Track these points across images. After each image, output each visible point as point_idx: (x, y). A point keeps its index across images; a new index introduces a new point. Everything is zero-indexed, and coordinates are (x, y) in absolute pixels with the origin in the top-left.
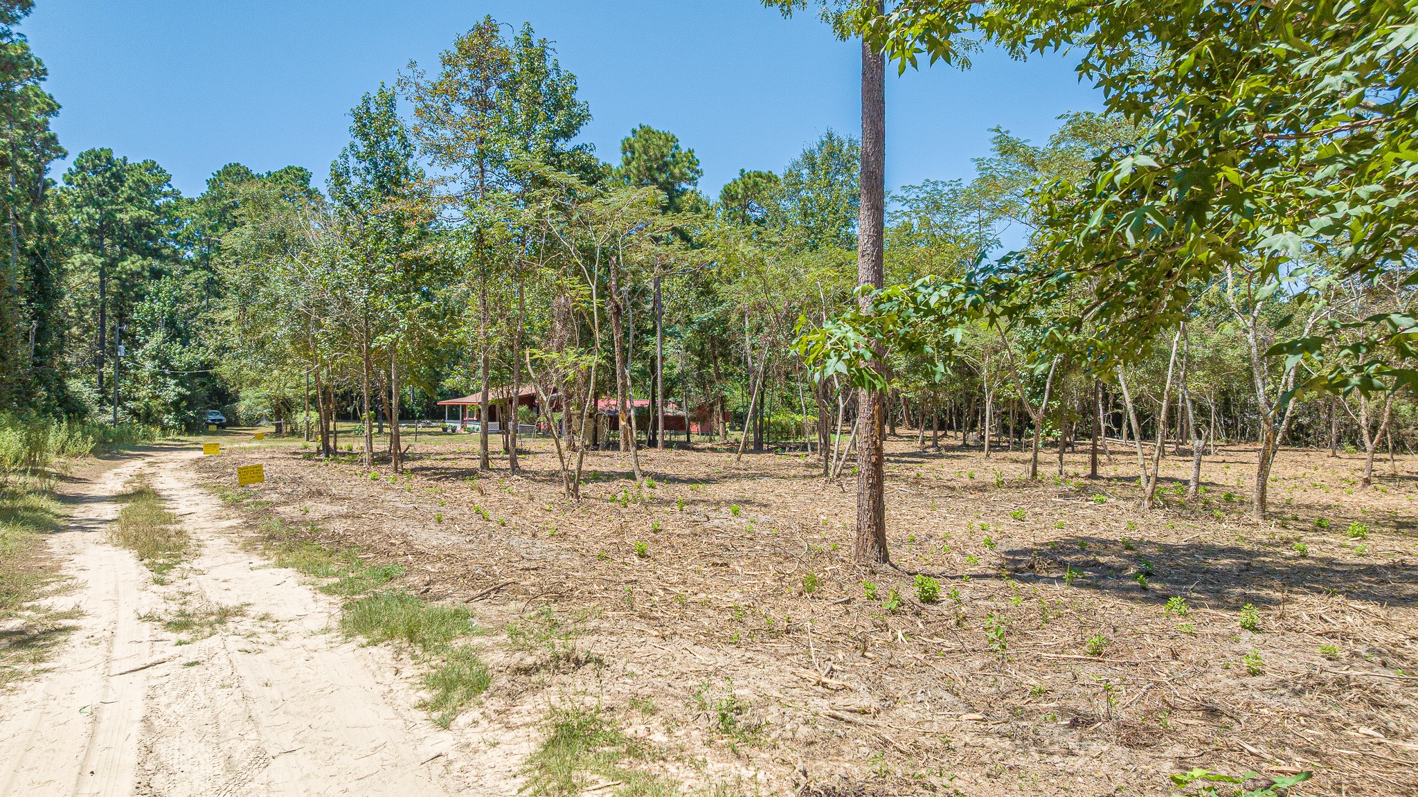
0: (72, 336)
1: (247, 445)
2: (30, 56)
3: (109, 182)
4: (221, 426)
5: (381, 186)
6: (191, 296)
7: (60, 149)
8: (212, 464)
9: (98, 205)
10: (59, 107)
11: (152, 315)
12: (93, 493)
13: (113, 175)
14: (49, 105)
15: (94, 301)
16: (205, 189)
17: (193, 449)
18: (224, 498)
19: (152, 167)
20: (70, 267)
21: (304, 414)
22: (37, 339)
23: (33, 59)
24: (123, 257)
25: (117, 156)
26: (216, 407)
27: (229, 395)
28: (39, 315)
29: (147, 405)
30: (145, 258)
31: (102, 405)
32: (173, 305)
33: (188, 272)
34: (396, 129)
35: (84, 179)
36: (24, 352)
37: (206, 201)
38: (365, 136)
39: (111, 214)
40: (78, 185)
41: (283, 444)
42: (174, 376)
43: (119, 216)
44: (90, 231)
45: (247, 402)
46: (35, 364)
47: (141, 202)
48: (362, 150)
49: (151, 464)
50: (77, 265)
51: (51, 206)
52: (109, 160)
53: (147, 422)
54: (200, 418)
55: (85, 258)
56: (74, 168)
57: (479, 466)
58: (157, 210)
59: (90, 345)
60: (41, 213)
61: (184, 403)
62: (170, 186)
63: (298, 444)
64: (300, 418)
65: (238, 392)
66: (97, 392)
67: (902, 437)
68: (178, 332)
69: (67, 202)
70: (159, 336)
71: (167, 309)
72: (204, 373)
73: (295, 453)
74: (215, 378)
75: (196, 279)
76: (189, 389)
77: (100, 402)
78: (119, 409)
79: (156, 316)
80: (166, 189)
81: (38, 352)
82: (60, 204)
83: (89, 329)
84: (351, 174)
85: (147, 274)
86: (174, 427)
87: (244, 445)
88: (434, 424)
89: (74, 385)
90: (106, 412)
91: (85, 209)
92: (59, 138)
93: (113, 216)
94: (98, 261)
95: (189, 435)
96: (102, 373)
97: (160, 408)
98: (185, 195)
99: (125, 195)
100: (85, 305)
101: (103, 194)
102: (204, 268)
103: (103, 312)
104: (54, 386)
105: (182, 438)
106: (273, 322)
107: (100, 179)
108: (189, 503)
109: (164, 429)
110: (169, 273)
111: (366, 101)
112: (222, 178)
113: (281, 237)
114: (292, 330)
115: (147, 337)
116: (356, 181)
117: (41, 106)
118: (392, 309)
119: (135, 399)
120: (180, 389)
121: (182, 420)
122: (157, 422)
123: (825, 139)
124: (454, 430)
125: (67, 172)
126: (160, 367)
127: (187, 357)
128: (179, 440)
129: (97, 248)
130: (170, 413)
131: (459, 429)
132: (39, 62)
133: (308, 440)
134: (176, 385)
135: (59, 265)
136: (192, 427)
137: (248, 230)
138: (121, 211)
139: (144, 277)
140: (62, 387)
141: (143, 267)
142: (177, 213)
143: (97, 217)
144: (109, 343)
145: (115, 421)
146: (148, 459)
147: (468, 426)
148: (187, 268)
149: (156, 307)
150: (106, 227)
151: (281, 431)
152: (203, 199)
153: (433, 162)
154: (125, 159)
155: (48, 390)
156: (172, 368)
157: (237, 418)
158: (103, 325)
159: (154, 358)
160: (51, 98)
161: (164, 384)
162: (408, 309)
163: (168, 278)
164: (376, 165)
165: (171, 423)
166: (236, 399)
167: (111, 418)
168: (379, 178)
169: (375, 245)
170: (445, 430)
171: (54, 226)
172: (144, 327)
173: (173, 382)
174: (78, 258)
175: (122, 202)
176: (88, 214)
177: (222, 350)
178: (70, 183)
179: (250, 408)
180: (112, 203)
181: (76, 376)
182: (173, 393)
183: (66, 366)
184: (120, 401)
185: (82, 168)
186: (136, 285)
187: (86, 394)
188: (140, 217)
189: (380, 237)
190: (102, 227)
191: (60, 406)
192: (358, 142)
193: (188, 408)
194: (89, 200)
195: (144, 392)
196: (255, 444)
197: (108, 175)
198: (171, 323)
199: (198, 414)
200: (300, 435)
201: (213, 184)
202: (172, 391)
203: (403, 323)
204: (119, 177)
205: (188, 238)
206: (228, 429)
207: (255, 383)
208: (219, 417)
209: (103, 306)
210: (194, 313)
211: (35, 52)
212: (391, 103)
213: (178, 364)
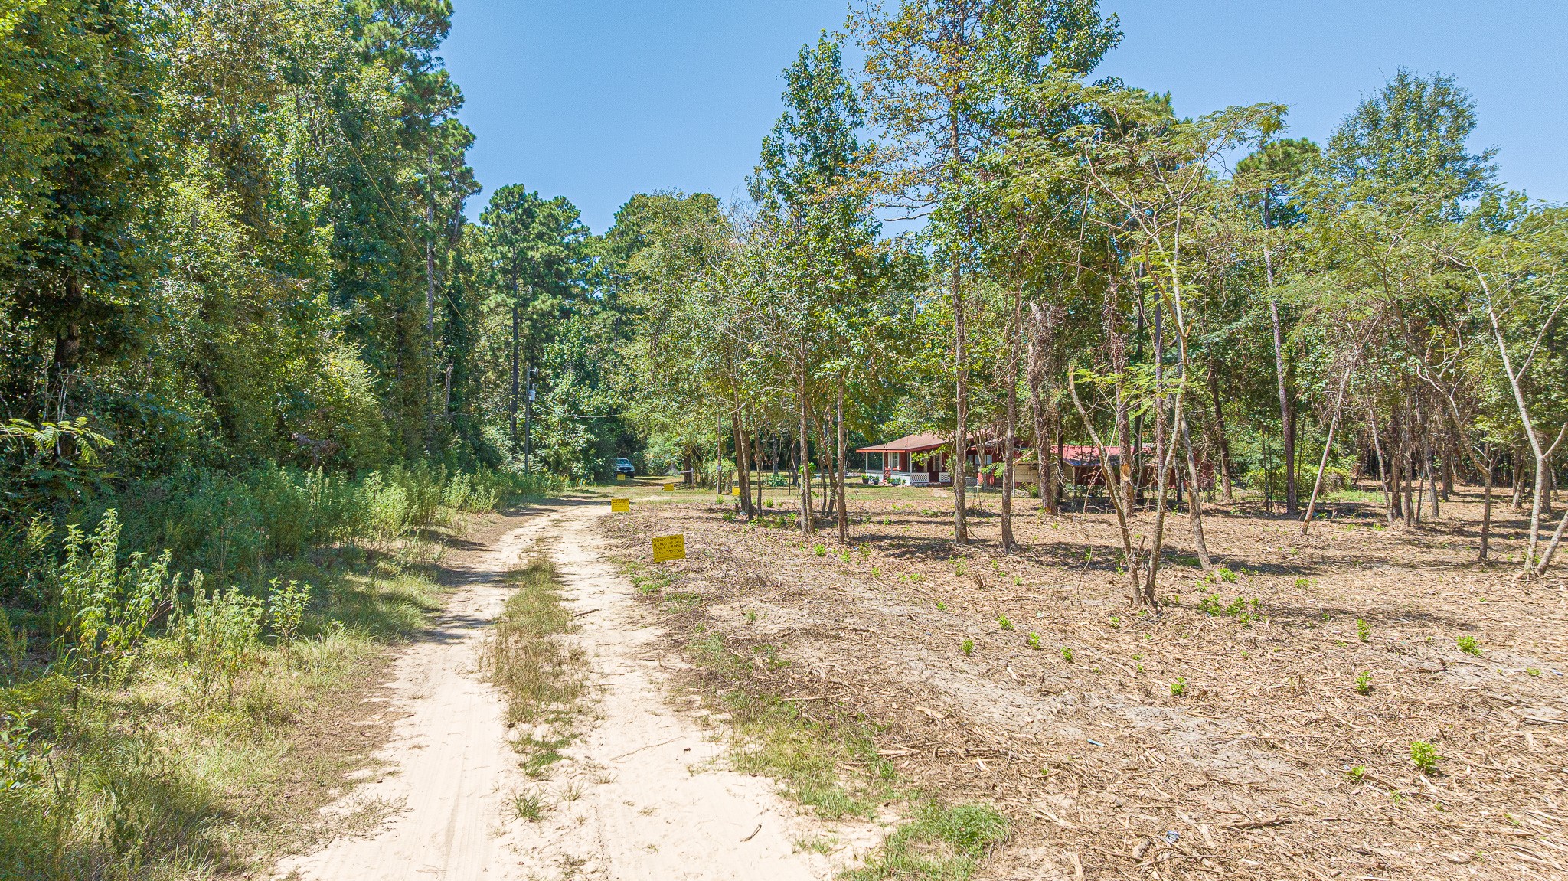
0: (488, 382)
1: (657, 499)
2: (449, 84)
3: (522, 219)
4: (630, 475)
5: (824, 168)
6: (599, 337)
7: (475, 184)
8: (621, 525)
9: (511, 244)
10: (475, 138)
11: (562, 357)
12: (481, 568)
13: (525, 211)
14: (465, 137)
15: (507, 344)
16: (613, 223)
17: (601, 503)
18: (636, 583)
19: (562, 203)
20: (486, 309)
21: (716, 463)
22: (453, 384)
23: (452, 87)
24: (534, 297)
25: (528, 191)
26: (624, 455)
27: (638, 442)
28: (454, 359)
29: (557, 453)
30: (555, 297)
31: (515, 452)
32: (582, 346)
33: (597, 313)
34: (842, 89)
35: (499, 217)
36: (439, 396)
37: (613, 235)
38: (802, 104)
39: (522, 252)
40: (493, 224)
41: (695, 497)
42: (583, 421)
43: (530, 253)
44: (504, 271)
45: (656, 449)
46: (450, 410)
47: (551, 238)
48: (798, 122)
49: (556, 523)
50: (492, 306)
51: (468, 246)
52: (521, 196)
53: (557, 471)
54: (609, 466)
55: (499, 299)
56: (489, 207)
57: (954, 537)
58: (567, 247)
59: (505, 390)
60: (458, 251)
61: (593, 451)
62: (579, 222)
63: (711, 497)
64: (712, 467)
65: (646, 438)
66: (510, 439)
67: (1464, 496)
68: (588, 376)
69: (481, 240)
70: (568, 378)
71: (576, 350)
72: (612, 418)
73: (711, 510)
74: (623, 424)
75: (605, 320)
76: (597, 435)
77: (513, 450)
78: (530, 456)
79: (566, 357)
80: (576, 225)
81: (453, 397)
82: (476, 243)
83: (503, 373)
84: (786, 154)
85: (557, 313)
86: (583, 476)
87: (654, 498)
88: (850, 474)
89: (490, 432)
90: (518, 460)
91: (499, 248)
92: (474, 173)
93: (525, 254)
94: (511, 302)
95: (598, 485)
96: (515, 419)
97: (569, 456)
98: (595, 233)
99: (536, 231)
100: (499, 349)
101: (516, 231)
102: (612, 309)
103: (516, 355)
104: (470, 432)
105: (591, 488)
106: (688, 353)
107: (513, 216)
108: (592, 590)
109: (573, 478)
110: (578, 312)
111: (804, 56)
112: (629, 210)
113: (697, 250)
114: (711, 362)
115: (557, 381)
116: (792, 162)
117: (458, 138)
118: (841, 327)
119: (545, 447)
120: (589, 436)
121: (591, 469)
122: (567, 471)
123: (1394, 84)
124: (876, 482)
125: (483, 212)
126: (569, 411)
127: (596, 401)
128: (587, 491)
129: (510, 288)
130: (579, 462)
131: (881, 480)
132: (457, 90)
133: (720, 492)
134: (586, 431)
135: (474, 307)
136: (601, 477)
137: (657, 249)
138: (532, 248)
139: (554, 317)
140: (478, 434)
141: (553, 306)
142: (586, 250)
143: (510, 255)
144: (522, 387)
145: (526, 471)
146: (554, 516)
147: (893, 477)
148: (596, 308)
149: (565, 348)
150: (518, 267)
151: (691, 481)
152: (611, 234)
153: (886, 133)
154: (536, 193)
155: (464, 437)
156: (581, 413)
157: (645, 466)
158: (516, 369)
159: (563, 402)
160: (467, 129)
161: (574, 431)
162: (863, 325)
163: (577, 316)
164: (815, 140)
165: (581, 472)
166: (644, 447)
167: (522, 466)
168: (819, 157)
169: (818, 243)
170: (866, 481)
171: (469, 265)
172: (554, 370)
173: (583, 427)
174: (494, 299)
175: (533, 239)
176: (501, 253)
177: (629, 393)
178: (486, 222)
179: (658, 456)
180: (524, 240)
181: (490, 422)
182: (582, 440)
183: (482, 413)
184: (531, 448)
185: (497, 206)
186: (545, 326)
187: (500, 441)
188: (550, 253)
189: (824, 232)
190: (514, 267)
191: (475, 453)
192: (793, 112)
193: (597, 455)
194: (504, 240)
195: (554, 439)
196: (666, 497)
197: (520, 211)
198: (579, 366)
199: (606, 462)
200: (711, 486)
201: (620, 217)
202: (581, 438)
203: (857, 346)
204: (530, 214)
205: (597, 276)
206: (636, 478)
207: (664, 428)
208: (627, 465)
209: (516, 349)
210: (604, 354)
211: (454, 80)
212: (834, 57)
213: (586, 408)
